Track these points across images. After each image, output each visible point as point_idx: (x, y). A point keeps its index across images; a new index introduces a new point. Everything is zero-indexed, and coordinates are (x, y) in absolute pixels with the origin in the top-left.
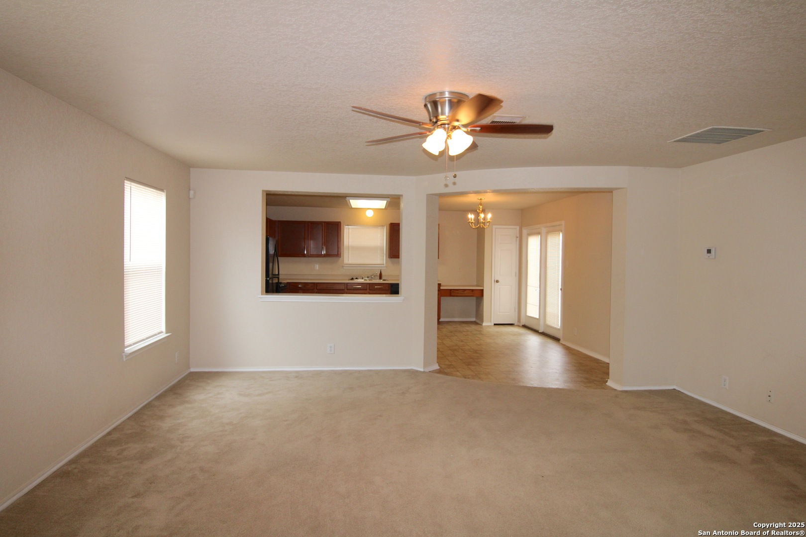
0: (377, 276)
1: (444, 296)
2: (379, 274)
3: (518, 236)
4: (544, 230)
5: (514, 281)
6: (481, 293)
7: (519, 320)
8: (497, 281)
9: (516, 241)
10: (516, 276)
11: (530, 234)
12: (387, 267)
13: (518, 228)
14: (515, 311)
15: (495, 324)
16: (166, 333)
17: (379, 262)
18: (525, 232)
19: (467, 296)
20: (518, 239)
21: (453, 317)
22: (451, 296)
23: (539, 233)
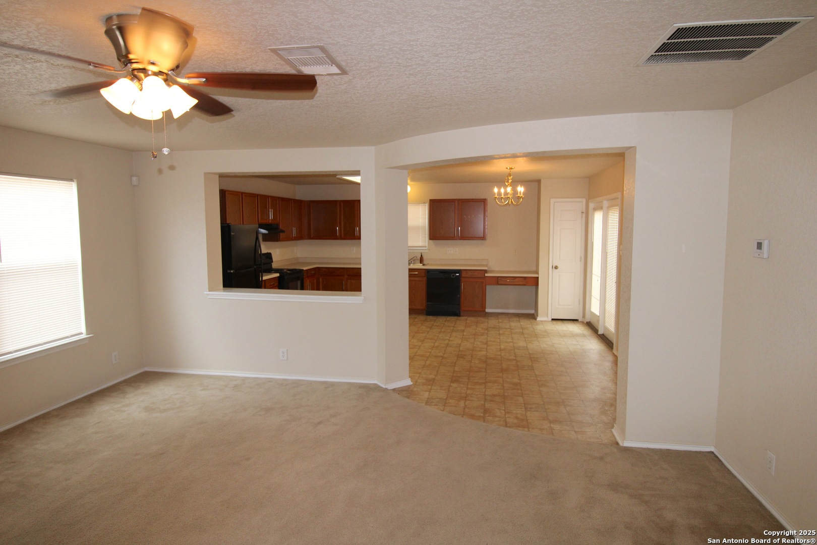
0: (418, 259)
1: (491, 285)
2: (419, 258)
3: (584, 211)
4: (605, 204)
5: (579, 267)
6: (535, 282)
7: (584, 316)
8: (556, 268)
9: (582, 217)
10: (581, 261)
11: (595, 209)
12: (429, 250)
13: (584, 201)
14: (579, 304)
15: (553, 319)
16: (87, 335)
17: (421, 244)
18: (591, 205)
19: (516, 285)
20: (584, 215)
21: (508, 308)
22: (498, 284)
23: (601, 208)
